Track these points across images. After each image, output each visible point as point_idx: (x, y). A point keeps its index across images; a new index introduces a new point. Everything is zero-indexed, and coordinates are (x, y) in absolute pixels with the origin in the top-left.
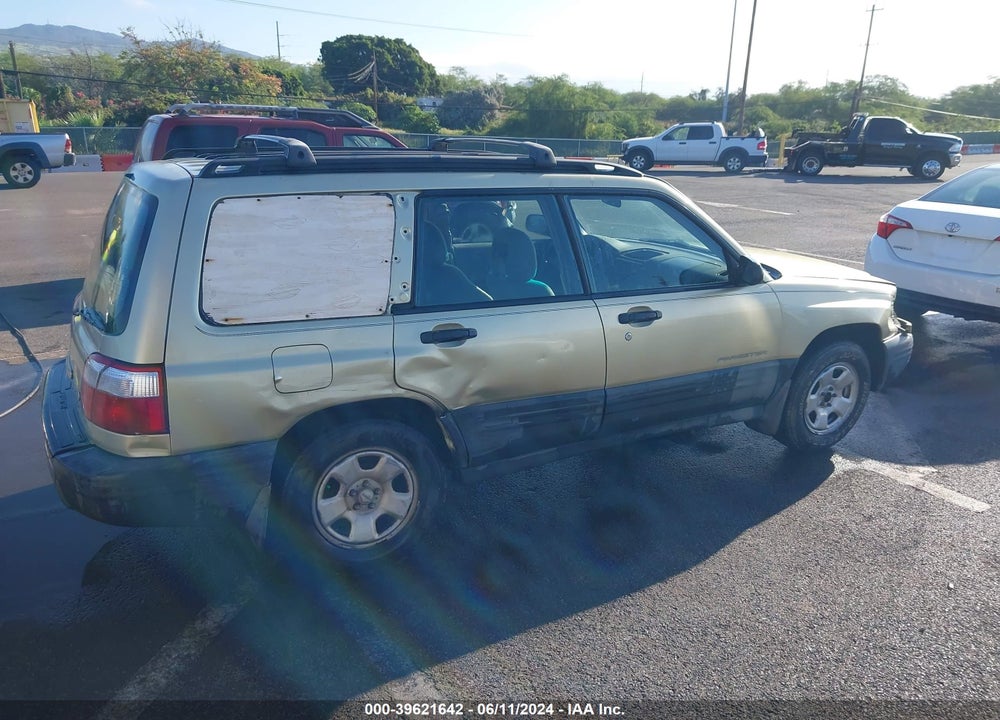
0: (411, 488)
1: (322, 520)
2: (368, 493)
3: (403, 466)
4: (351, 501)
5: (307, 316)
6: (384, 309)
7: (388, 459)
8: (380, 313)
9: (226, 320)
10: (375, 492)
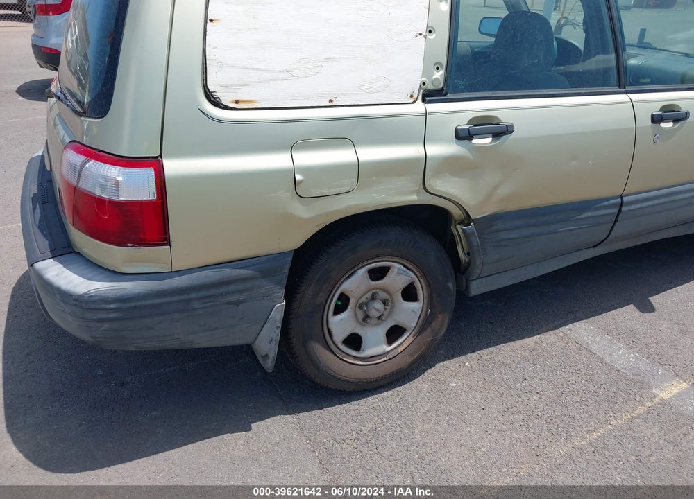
0: (421, 296)
1: (334, 339)
2: (379, 305)
3: (413, 276)
4: (360, 315)
5: (331, 101)
6: (415, 96)
7: (399, 269)
8: (412, 101)
9: (237, 102)
10: (385, 302)
